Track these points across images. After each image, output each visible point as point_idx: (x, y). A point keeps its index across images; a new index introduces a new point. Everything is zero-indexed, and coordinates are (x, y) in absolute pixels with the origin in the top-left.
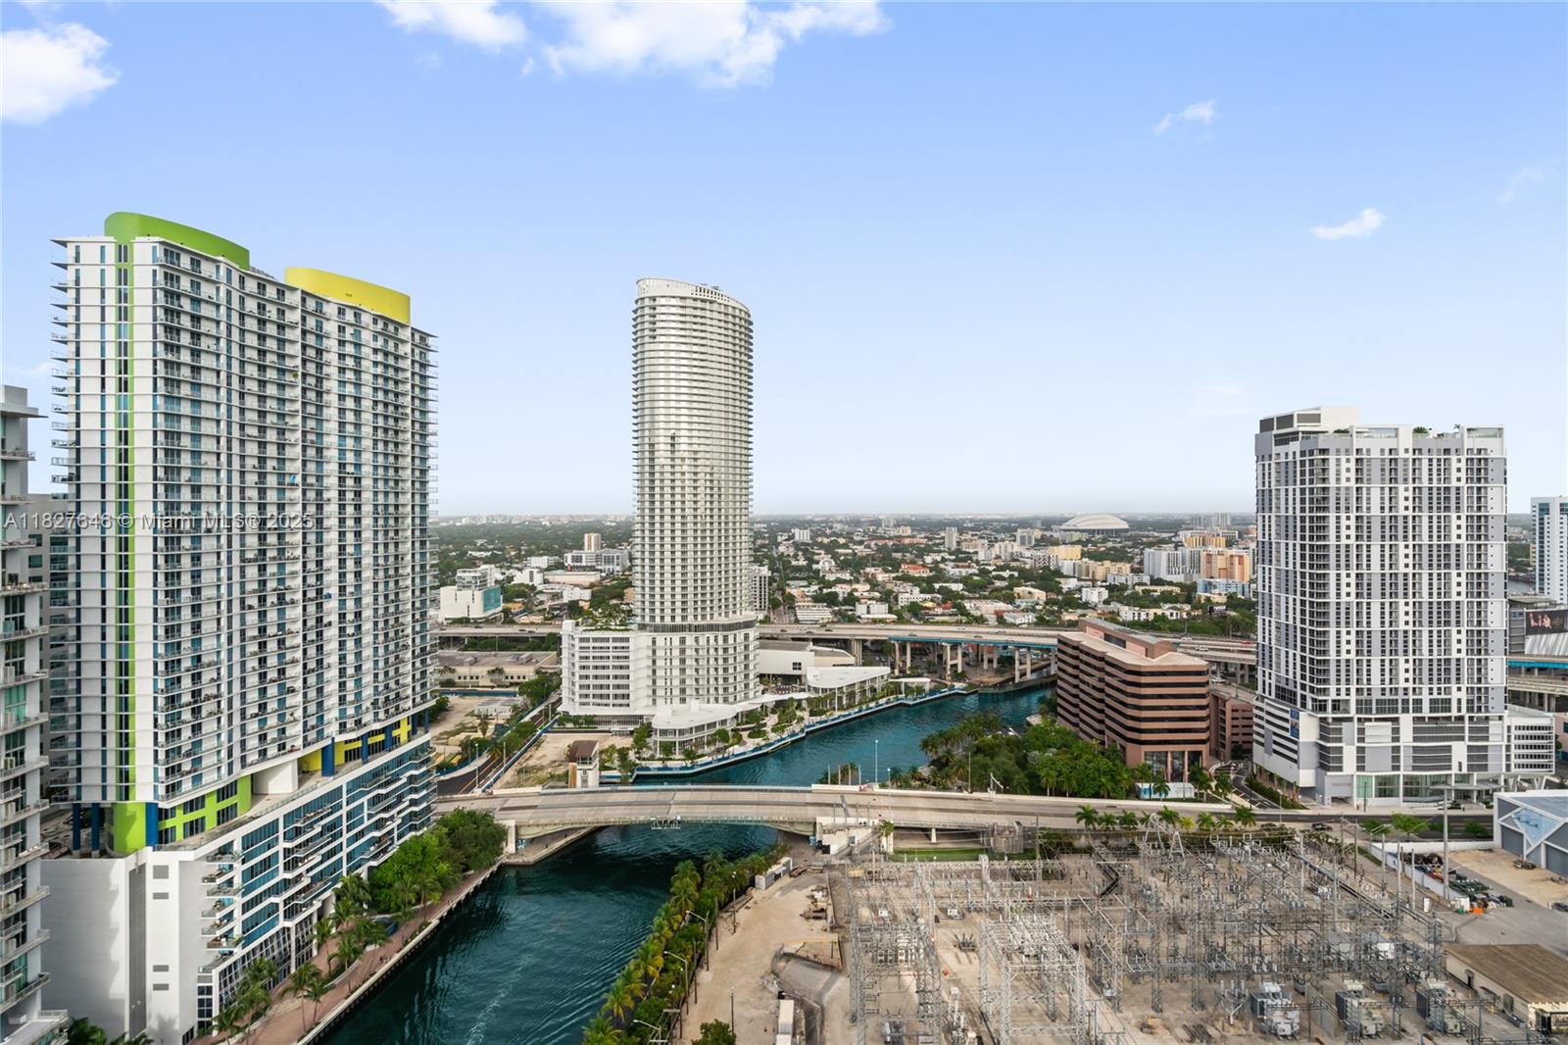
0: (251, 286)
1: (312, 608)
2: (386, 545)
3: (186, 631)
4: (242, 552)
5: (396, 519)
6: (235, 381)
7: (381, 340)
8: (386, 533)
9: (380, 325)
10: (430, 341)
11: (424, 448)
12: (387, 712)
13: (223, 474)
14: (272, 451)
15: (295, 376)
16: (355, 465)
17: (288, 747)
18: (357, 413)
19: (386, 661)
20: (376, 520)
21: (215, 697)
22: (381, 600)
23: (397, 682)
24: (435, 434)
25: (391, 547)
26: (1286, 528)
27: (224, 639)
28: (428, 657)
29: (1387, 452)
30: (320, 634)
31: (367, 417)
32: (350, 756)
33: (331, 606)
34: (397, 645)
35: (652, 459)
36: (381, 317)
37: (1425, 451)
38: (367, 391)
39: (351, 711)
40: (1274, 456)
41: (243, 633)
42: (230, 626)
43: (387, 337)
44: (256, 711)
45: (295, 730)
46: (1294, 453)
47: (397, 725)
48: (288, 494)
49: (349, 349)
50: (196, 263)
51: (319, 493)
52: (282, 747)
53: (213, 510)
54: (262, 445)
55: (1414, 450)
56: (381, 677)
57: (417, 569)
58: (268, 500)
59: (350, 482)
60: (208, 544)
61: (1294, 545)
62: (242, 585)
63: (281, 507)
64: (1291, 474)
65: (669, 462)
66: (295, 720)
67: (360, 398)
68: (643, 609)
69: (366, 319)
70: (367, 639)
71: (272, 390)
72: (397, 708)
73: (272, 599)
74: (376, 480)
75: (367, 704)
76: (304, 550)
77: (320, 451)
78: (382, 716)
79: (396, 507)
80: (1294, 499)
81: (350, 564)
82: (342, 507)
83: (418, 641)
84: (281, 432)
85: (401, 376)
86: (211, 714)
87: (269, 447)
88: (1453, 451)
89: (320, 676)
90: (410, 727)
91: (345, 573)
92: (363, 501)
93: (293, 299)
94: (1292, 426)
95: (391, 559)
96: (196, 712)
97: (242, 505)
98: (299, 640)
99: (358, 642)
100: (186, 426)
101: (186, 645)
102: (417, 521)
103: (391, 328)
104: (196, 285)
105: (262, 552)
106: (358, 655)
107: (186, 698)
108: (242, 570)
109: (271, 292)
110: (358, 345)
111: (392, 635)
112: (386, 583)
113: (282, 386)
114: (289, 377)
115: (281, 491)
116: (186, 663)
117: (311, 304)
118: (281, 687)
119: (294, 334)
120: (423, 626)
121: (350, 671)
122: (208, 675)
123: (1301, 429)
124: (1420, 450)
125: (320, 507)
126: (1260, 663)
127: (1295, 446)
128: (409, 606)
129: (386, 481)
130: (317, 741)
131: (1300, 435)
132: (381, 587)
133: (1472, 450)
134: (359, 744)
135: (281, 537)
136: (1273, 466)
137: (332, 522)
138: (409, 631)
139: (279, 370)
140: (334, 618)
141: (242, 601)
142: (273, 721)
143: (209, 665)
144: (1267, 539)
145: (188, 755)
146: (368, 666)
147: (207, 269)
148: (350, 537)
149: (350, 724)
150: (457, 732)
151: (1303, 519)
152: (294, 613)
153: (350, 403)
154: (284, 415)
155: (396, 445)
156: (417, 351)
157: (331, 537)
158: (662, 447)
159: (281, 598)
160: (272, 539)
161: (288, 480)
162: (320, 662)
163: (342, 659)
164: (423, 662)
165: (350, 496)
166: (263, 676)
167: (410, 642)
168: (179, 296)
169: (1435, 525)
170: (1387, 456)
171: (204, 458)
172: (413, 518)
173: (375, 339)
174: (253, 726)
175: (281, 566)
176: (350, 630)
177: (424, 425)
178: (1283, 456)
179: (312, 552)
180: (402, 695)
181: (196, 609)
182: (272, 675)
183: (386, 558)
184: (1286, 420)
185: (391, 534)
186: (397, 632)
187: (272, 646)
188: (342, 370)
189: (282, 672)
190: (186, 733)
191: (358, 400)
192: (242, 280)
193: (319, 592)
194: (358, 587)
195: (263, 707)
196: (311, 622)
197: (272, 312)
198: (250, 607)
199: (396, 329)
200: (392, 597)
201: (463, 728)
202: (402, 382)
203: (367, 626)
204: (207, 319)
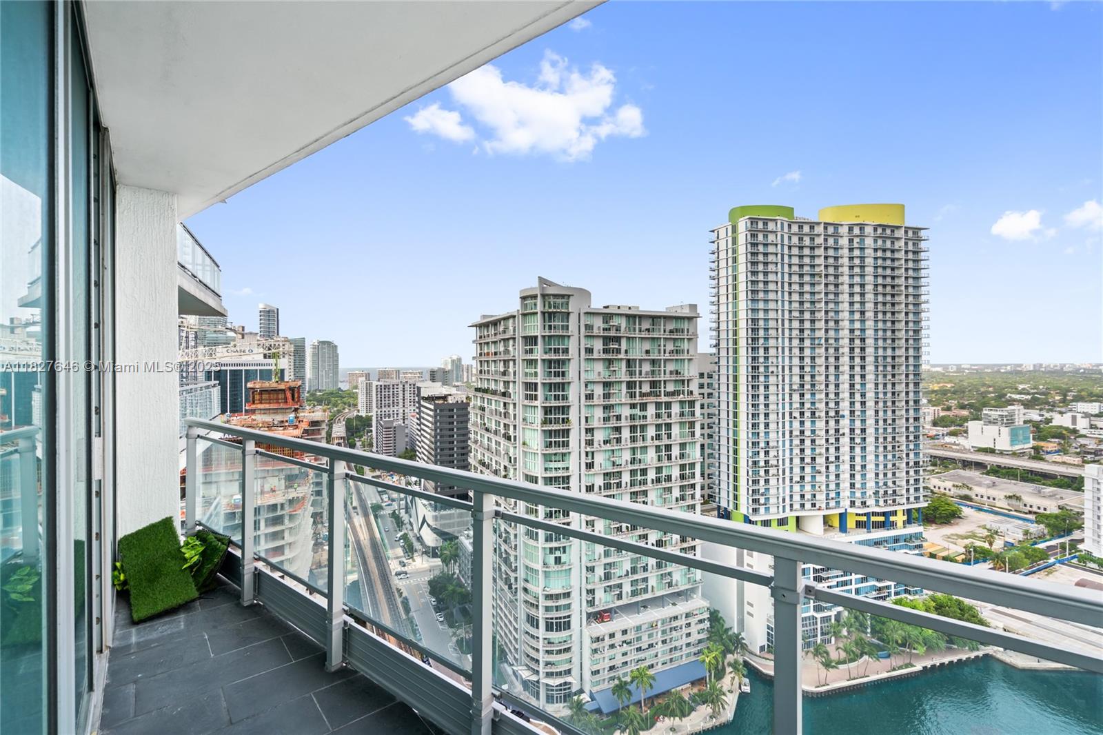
0: (795, 228)
1: (832, 423)
2: (885, 385)
3: (762, 426)
4: (791, 385)
5: (893, 367)
6: (786, 285)
7: (880, 242)
8: (885, 376)
9: (880, 231)
10: (923, 234)
11: (917, 313)
12: (886, 501)
13: (780, 340)
14: (807, 325)
15: (821, 277)
16: (861, 330)
17: (817, 507)
18: (862, 295)
19: (885, 466)
20: (877, 367)
21: (776, 466)
22: (881, 422)
23: (894, 483)
24: (927, 302)
25: (889, 386)
27: (780, 434)
28: (921, 469)
30: (837, 440)
31: (870, 297)
32: (859, 525)
33: (845, 423)
34: (894, 456)
36: (880, 225)
38: (869, 279)
39: (858, 494)
41: (791, 432)
42: (784, 427)
43: (884, 239)
44: (799, 480)
45: (821, 497)
47: (894, 513)
48: (817, 351)
49: (857, 253)
50: (765, 224)
51: (837, 349)
52: (814, 505)
53: (775, 360)
54: (802, 322)
56: (881, 476)
57: (911, 403)
58: (805, 354)
59: (857, 342)
60: (772, 380)
62: (791, 404)
63: (813, 358)
66: (821, 491)
67: (864, 285)
69: (869, 230)
70: (870, 448)
71: (807, 288)
72: (894, 501)
73: (808, 414)
74: (876, 339)
75: (870, 492)
76: (827, 386)
77: (837, 322)
78: (881, 503)
79: (893, 358)
81: (858, 397)
82: (852, 358)
83: (912, 455)
84: (813, 312)
85: (896, 264)
86: (773, 475)
87: (805, 322)
89: (837, 467)
90: (905, 518)
91: (854, 402)
92: (867, 354)
93: (819, 229)
95: (889, 395)
96: (767, 472)
97: (791, 358)
98: (823, 442)
99: (864, 449)
100: (761, 315)
101: (762, 434)
102: (911, 368)
103: (888, 231)
104: (766, 236)
105: (802, 386)
106: (864, 458)
107: (762, 464)
108: (791, 395)
109: (806, 229)
110: (862, 249)
111: (890, 448)
112: (885, 411)
113: (813, 285)
114: (817, 278)
115: (813, 349)
116: (762, 445)
117: (831, 230)
118: (813, 468)
119: (820, 252)
120: (917, 446)
121: (858, 468)
122: (772, 453)
125: (837, 358)
128: (904, 429)
129: (885, 340)
130: (835, 508)
132: (881, 413)
134: (864, 519)
135: (813, 376)
137: (845, 368)
138: (904, 447)
139: (811, 275)
140: (847, 431)
141: (791, 414)
142: (808, 488)
143: (773, 448)
145: (762, 495)
146: (871, 467)
147: (771, 226)
148: (858, 379)
149: (858, 503)
150: (967, 538)
152: (820, 424)
153: (857, 289)
154: (814, 302)
155: (893, 313)
156: (910, 243)
157: (845, 378)
159: (813, 413)
160: (807, 378)
161: (817, 342)
162: (837, 458)
163: (852, 459)
164: (916, 472)
165: (857, 351)
166: (802, 460)
167: (904, 456)
168: (757, 244)
171: (770, 331)
172: (907, 366)
173: (875, 241)
174: (797, 488)
175: (813, 395)
176: (858, 440)
177: (917, 296)
179: (832, 387)
180: (898, 493)
181: (767, 415)
182: (808, 460)
183: (885, 394)
185: (889, 377)
186: (894, 447)
187: (808, 442)
188: (851, 268)
189: (813, 459)
190: (762, 482)
191: (862, 286)
192: (790, 226)
193: (837, 412)
194: (863, 412)
195: (802, 478)
196: (832, 432)
197: (807, 241)
198: (795, 418)
199: (893, 231)
200: (890, 421)
201: (973, 536)
202: (898, 268)
203: (870, 440)
204: (771, 253)
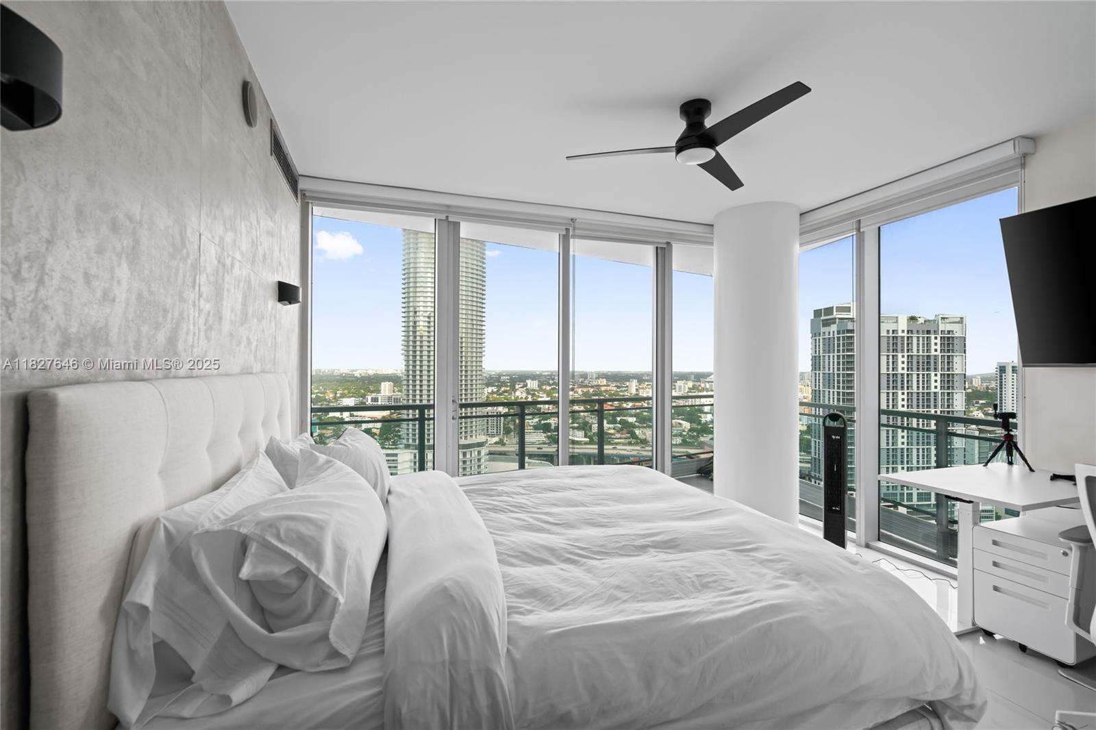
26: (829, 381)
29: (891, 332)
35: (415, 332)
37: (915, 331)
40: (822, 334)
46: (834, 332)
55: (908, 331)
61: (833, 392)
64: (831, 345)
65: (426, 334)
68: (408, 434)
80: (833, 362)
88: (932, 332)
94: (833, 314)
123: (838, 316)
124: (912, 331)
126: (813, 470)
127: (834, 328)
131: (837, 320)
133: (944, 331)
136: (821, 341)
144: (817, 388)
151: (838, 375)
158: (421, 323)
169: (921, 379)
170: (891, 334)
178: (827, 334)
184: (829, 311)
